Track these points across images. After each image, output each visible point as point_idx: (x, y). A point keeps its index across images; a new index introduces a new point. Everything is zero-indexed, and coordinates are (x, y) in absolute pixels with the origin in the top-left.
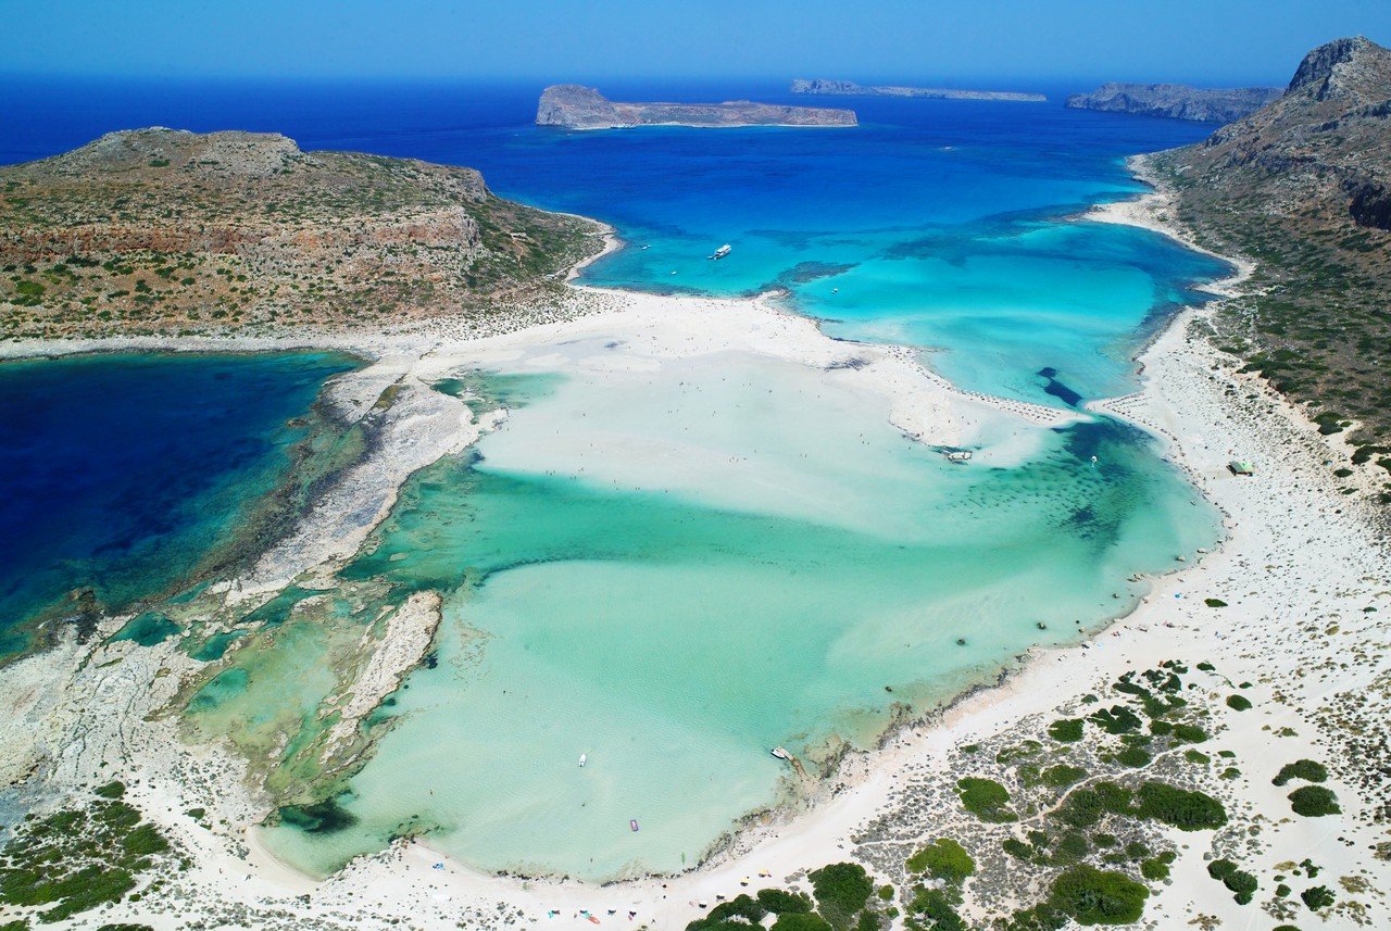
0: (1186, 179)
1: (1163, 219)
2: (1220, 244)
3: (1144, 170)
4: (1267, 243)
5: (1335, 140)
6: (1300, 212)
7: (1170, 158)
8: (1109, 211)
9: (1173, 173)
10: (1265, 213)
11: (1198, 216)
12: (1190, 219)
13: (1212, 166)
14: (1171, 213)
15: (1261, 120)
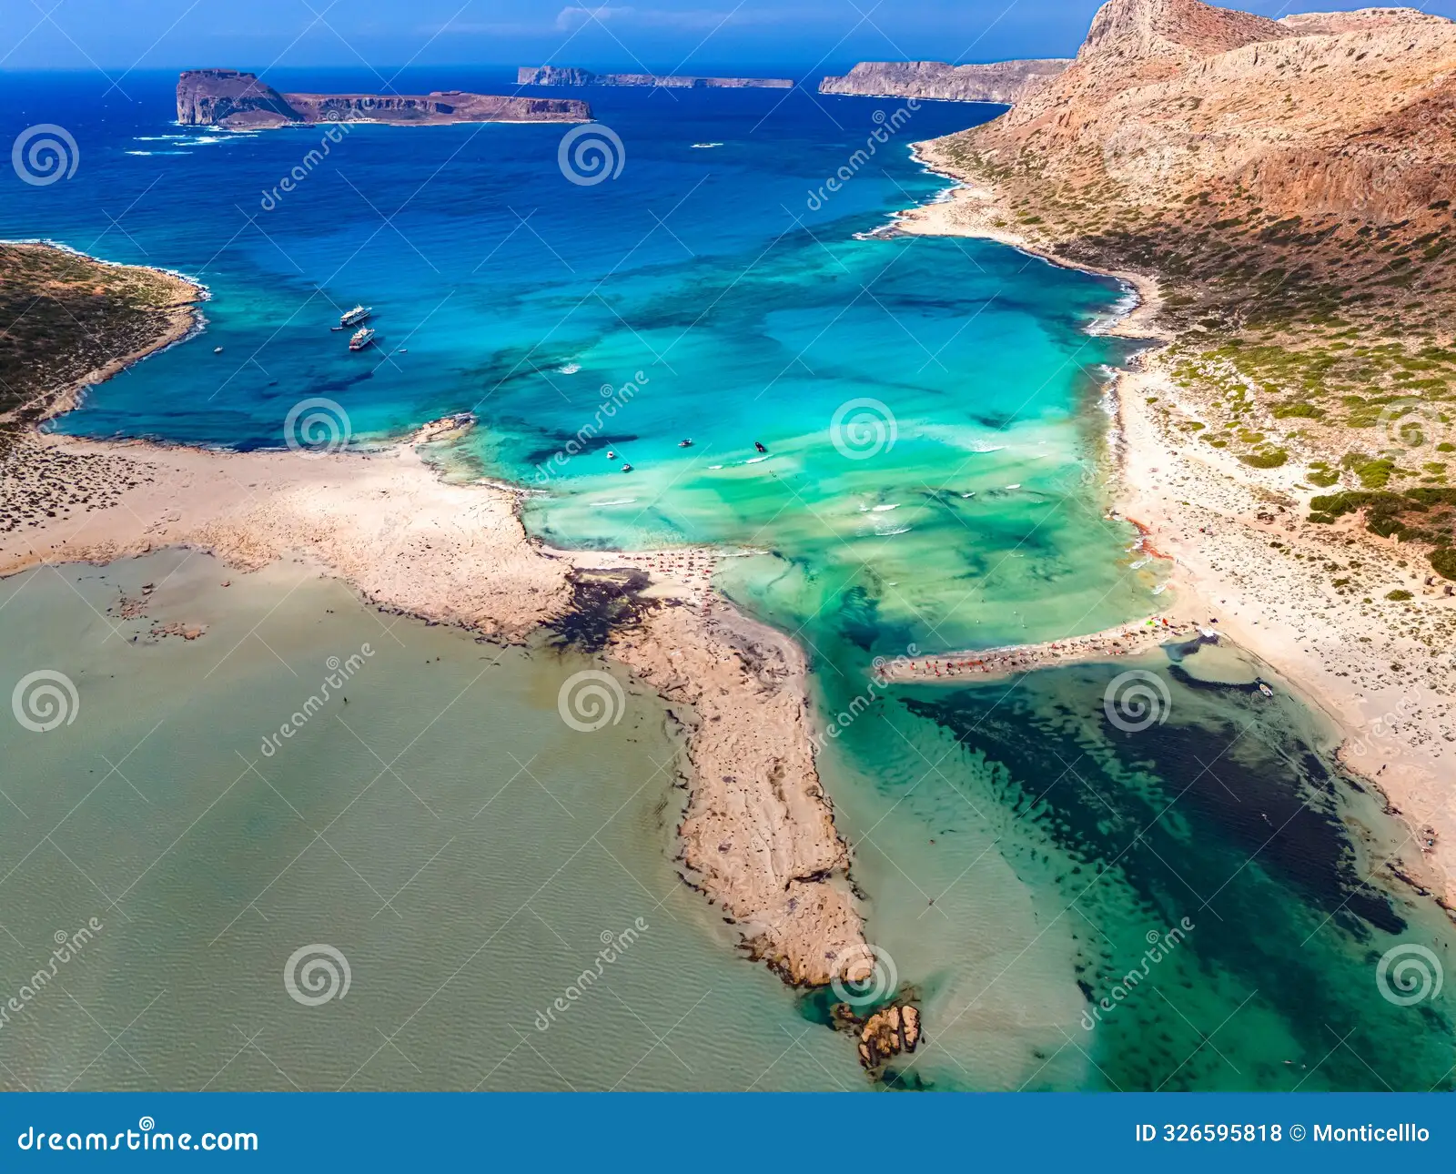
0: (997, 166)
1: (1000, 224)
2: (1091, 252)
3: (942, 159)
4: (1154, 245)
5: (1189, 103)
6: (1183, 198)
7: (966, 142)
8: (926, 218)
9: (978, 161)
10: (1134, 204)
11: (1043, 215)
12: (1036, 220)
13: (1024, 149)
14: (1007, 215)
15: (1068, 88)
